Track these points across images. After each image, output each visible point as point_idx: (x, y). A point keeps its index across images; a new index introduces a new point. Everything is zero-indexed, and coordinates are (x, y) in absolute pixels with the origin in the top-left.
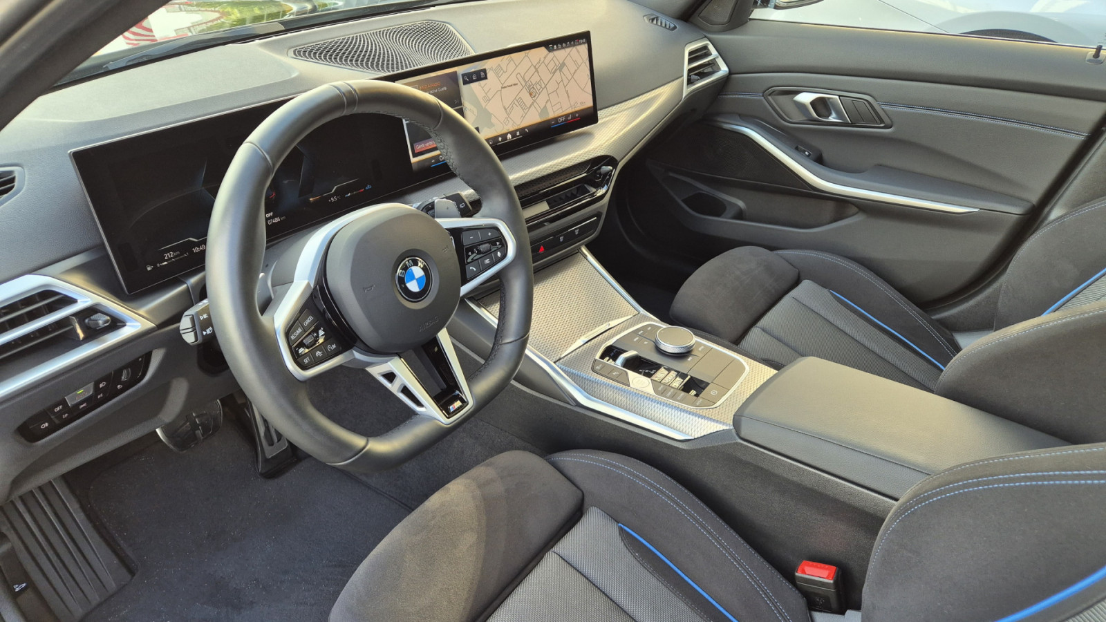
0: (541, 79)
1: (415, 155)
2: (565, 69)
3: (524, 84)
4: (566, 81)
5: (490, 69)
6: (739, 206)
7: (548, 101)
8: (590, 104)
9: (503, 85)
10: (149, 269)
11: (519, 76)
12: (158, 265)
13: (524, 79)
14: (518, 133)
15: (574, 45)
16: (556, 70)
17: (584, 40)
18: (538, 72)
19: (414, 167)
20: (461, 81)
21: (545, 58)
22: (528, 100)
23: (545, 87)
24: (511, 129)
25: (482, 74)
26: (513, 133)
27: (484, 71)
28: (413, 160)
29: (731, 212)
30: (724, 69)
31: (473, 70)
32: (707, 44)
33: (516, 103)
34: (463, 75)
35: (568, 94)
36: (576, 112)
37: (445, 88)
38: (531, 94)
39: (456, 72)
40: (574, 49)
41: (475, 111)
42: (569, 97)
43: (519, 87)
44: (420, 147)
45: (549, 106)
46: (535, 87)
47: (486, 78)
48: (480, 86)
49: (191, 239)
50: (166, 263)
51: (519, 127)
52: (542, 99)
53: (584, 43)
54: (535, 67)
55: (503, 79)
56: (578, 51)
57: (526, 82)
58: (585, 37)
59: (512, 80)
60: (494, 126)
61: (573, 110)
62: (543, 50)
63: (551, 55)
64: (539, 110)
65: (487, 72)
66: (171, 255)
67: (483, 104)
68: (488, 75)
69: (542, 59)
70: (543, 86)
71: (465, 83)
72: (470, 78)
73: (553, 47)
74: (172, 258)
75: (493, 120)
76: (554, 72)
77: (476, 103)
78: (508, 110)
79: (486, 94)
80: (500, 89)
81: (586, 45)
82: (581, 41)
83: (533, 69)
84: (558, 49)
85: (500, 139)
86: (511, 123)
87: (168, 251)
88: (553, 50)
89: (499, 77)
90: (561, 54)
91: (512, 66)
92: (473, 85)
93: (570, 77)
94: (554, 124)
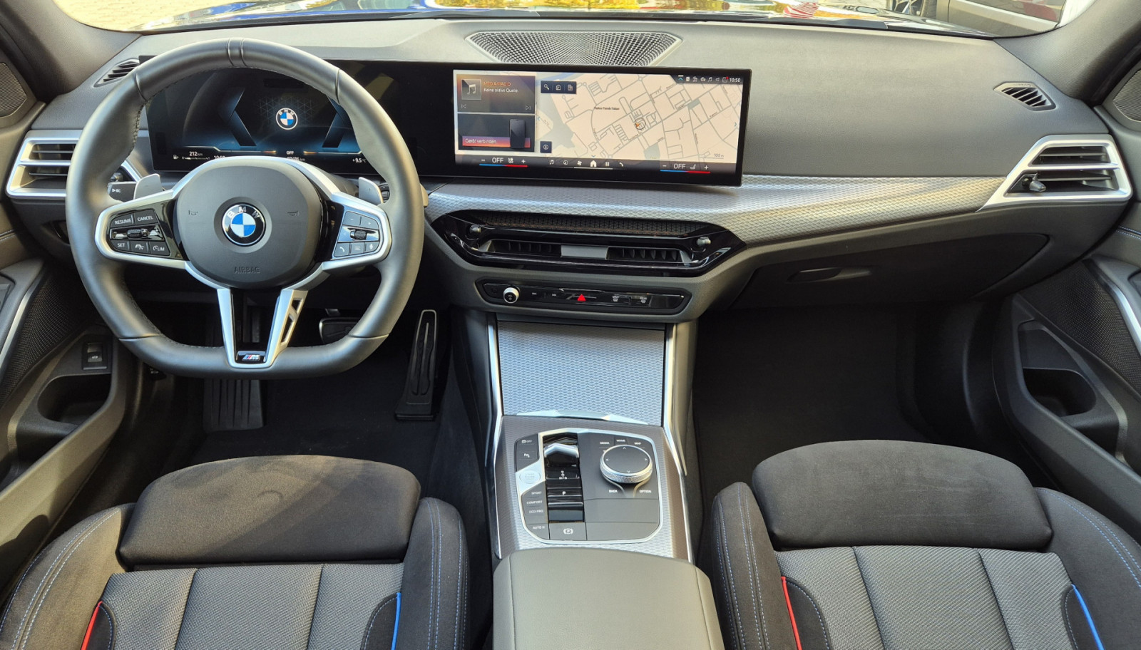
0: (657, 111)
1: (461, 148)
2: (697, 108)
3: (628, 111)
4: (696, 123)
5: (582, 84)
6: (1118, 420)
7: (662, 139)
8: (733, 160)
9: (597, 105)
10: (175, 158)
11: (623, 100)
12: (183, 158)
13: (630, 107)
14: (607, 164)
15: (720, 83)
16: (683, 106)
17: (738, 80)
18: (654, 102)
19: (457, 159)
20: (538, 88)
21: (668, 88)
22: (631, 131)
23: (662, 121)
24: (598, 157)
25: (570, 88)
26: (601, 162)
27: (574, 85)
28: (458, 152)
29: (1089, 419)
30: (1125, 191)
31: (558, 80)
32: (1107, 145)
33: (612, 129)
34: (543, 83)
35: (696, 138)
36: (706, 164)
37: (516, 91)
38: (637, 126)
39: (534, 78)
40: (719, 87)
41: (551, 125)
42: (697, 143)
43: (621, 113)
44: (469, 141)
45: (661, 144)
46: (645, 118)
47: (574, 92)
48: (565, 99)
49: (215, 148)
50: (189, 158)
51: (610, 158)
52: (652, 135)
53: (738, 83)
54: (650, 96)
55: (598, 99)
56: (726, 92)
57: (632, 110)
58: (744, 77)
59: (613, 102)
60: (574, 146)
61: (702, 161)
62: (667, 79)
63: (679, 87)
64: (646, 147)
65: (578, 86)
66: (196, 154)
67: (564, 120)
68: (578, 90)
69: (664, 89)
70: (658, 120)
71: (544, 91)
72: (550, 88)
73: (684, 78)
74: (195, 157)
75: (574, 139)
76: (680, 109)
77: (554, 115)
78: (598, 135)
79: (571, 109)
80: (592, 109)
81: (741, 87)
82: (732, 80)
83: (646, 98)
84: (691, 82)
85: (580, 163)
86: (600, 149)
87: (193, 150)
88: (684, 81)
89: (593, 95)
90: (695, 89)
91: (615, 87)
92: (553, 95)
93: (704, 119)
94: (665, 169)
